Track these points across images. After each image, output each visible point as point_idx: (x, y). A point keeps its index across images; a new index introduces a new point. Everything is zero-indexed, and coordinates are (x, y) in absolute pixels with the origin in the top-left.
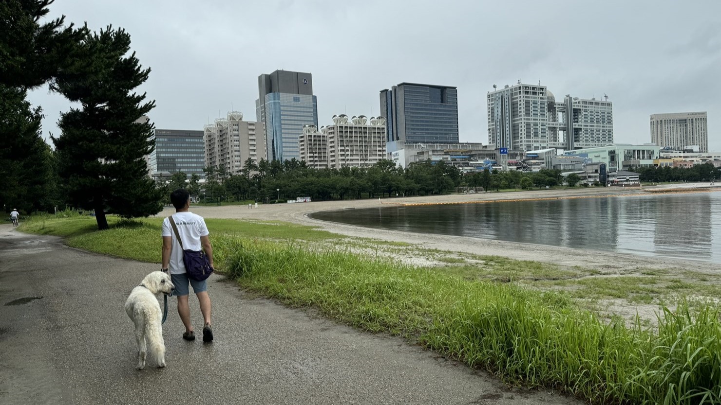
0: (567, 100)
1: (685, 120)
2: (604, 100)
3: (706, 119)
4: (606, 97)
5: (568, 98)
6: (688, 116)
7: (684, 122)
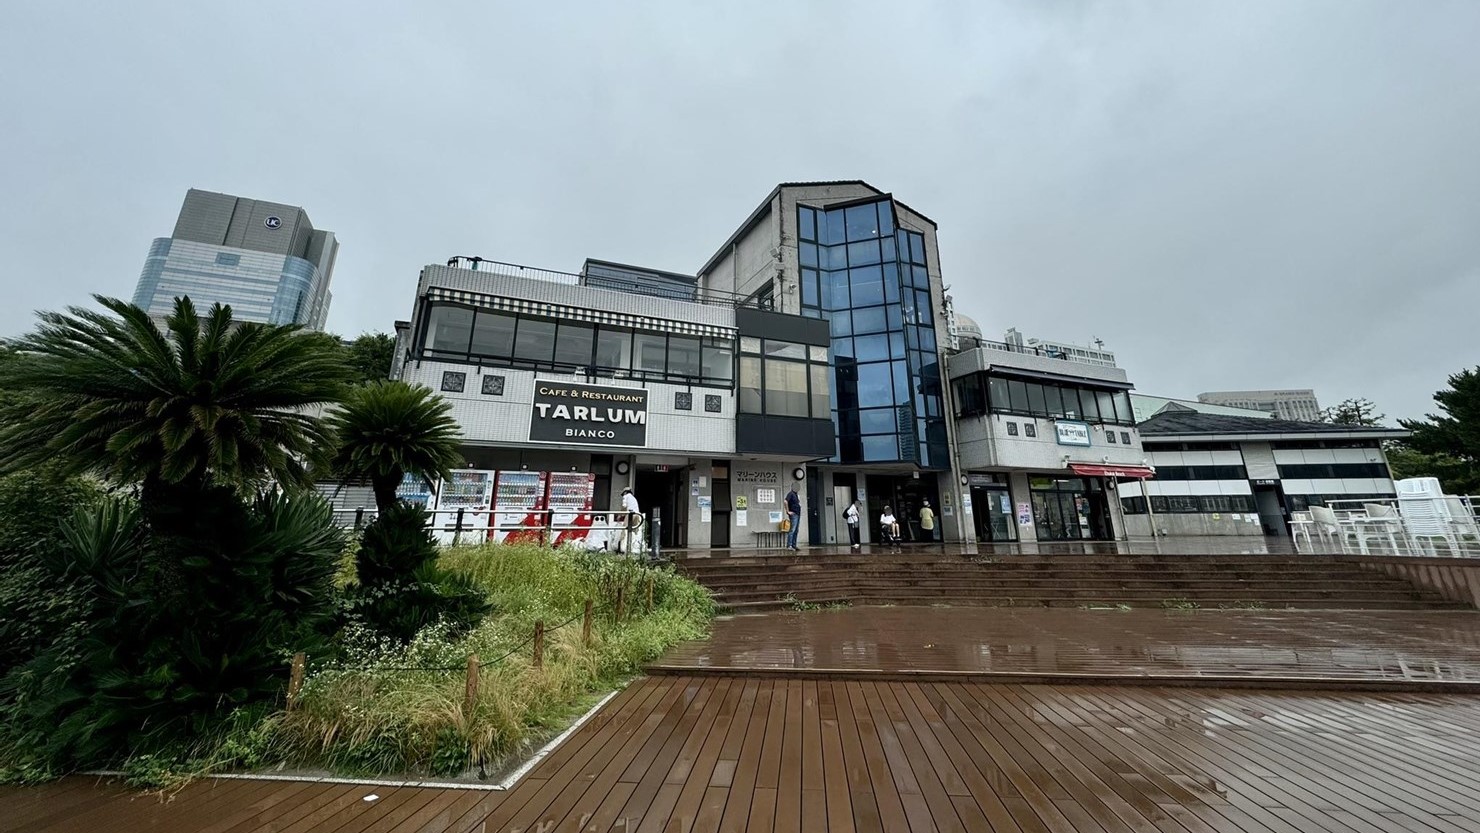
0: (1011, 338)
1: (1272, 404)
2: (1095, 348)
3: (1316, 402)
4: (1099, 342)
5: (1012, 334)
6: (1276, 397)
7: (1271, 407)
